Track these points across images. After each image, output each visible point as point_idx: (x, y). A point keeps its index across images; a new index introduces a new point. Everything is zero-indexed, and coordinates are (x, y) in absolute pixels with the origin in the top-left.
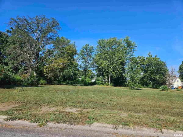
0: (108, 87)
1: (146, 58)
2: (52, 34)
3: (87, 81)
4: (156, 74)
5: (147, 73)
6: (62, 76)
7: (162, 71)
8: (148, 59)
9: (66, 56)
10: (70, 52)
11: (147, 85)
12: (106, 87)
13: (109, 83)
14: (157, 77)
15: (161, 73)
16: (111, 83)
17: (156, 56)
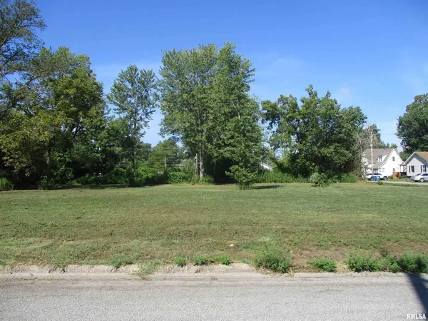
0: (196, 186)
1: (303, 101)
2: (21, 42)
3: (143, 173)
4: (327, 142)
5: (304, 142)
6: (69, 163)
7: (342, 135)
8: (307, 103)
9: (62, 103)
10: (72, 91)
11: (305, 173)
12: (191, 186)
13: (201, 175)
14: (328, 151)
15: (340, 141)
16: (204, 176)
17: (328, 93)
